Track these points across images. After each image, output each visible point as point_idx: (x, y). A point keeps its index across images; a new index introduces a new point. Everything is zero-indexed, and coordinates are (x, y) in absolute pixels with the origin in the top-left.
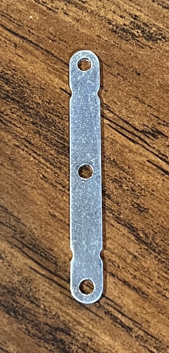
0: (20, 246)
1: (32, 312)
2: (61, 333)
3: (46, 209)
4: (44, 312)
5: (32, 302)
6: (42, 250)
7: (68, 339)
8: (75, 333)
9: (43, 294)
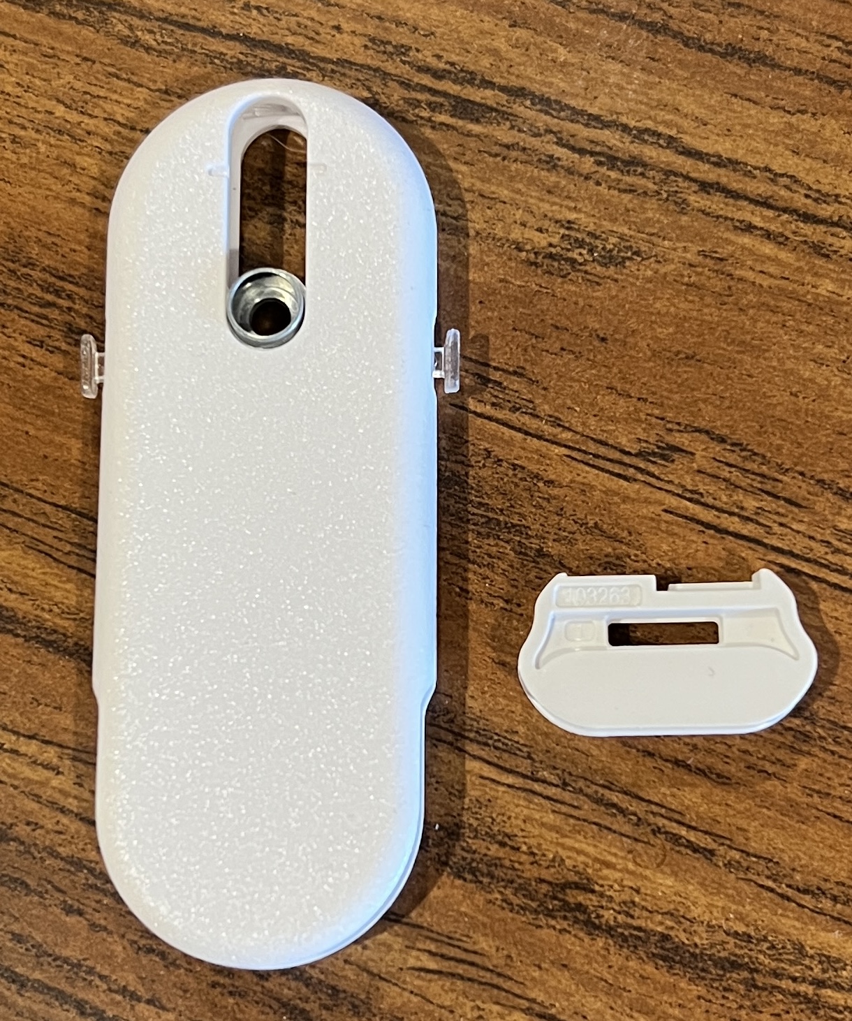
0: (450, 738)
1: (507, 863)
2: (575, 892)
3: (483, 653)
4: (532, 859)
5: (503, 844)
6: (496, 737)
7: (591, 900)
8: (602, 886)
9: (520, 822)
